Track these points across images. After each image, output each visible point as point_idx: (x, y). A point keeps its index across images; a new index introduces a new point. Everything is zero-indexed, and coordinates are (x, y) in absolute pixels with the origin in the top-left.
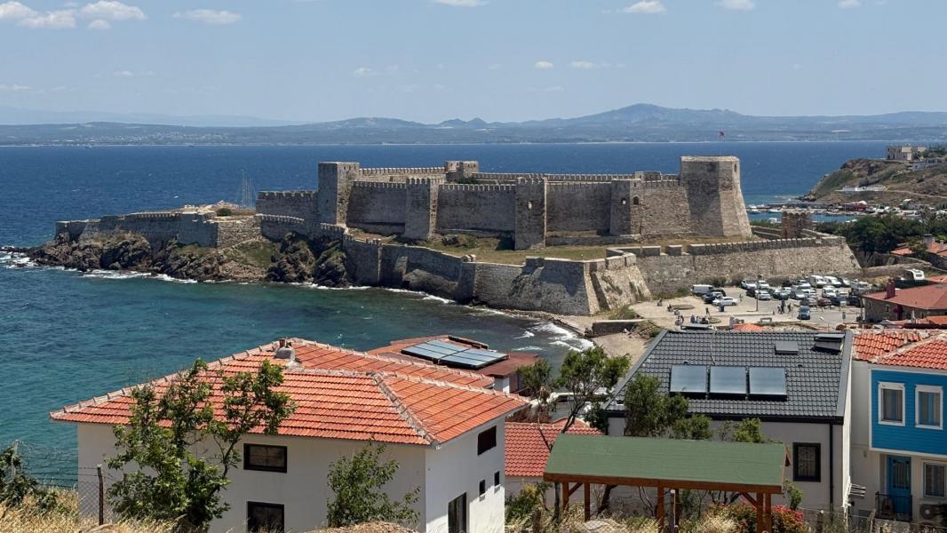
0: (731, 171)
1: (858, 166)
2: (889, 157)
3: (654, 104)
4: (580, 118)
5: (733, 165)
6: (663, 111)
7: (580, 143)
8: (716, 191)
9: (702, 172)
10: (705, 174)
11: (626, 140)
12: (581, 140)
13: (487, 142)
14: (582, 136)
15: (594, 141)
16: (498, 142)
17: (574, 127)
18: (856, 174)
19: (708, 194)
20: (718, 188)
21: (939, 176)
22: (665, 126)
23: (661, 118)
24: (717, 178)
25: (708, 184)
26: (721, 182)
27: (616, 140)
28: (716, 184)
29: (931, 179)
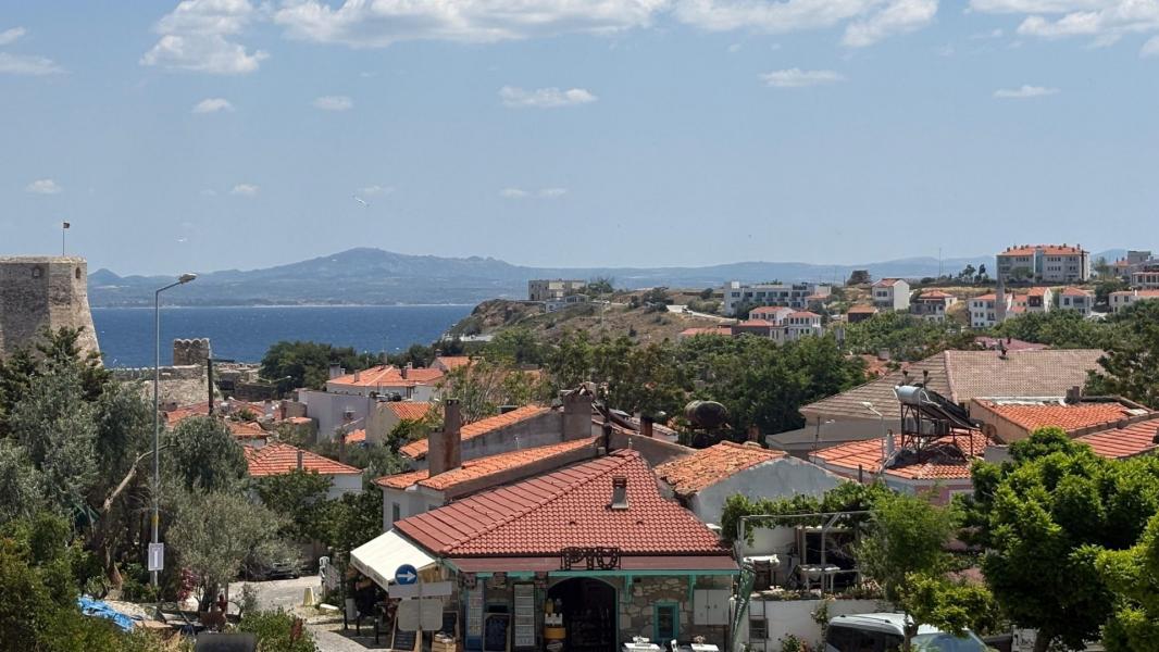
0: (69, 277)
1: (492, 311)
2: (532, 297)
3: (382, 249)
4: (264, 271)
5: (73, 270)
6: (395, 259)
7: (257, 306)
8: (44, 306)
9: (24, 278)
10: (27, 282)
11: (331, 302)
12: (258, 301)
13: (110, 305)
14: (266, 296)
15: (279, 303)
16: (126, 305)
17: (257, 282)
18: (488, 321)
19: (33, 310)
20: (46, 302)
21: (574, 319)
22: (396, 280)
23: (392, 270)
24: (45, 288)
25: (33, 295)
26: (52, 293)
27: (315, 302)
28: (45, 296)
29: (563, 324)
